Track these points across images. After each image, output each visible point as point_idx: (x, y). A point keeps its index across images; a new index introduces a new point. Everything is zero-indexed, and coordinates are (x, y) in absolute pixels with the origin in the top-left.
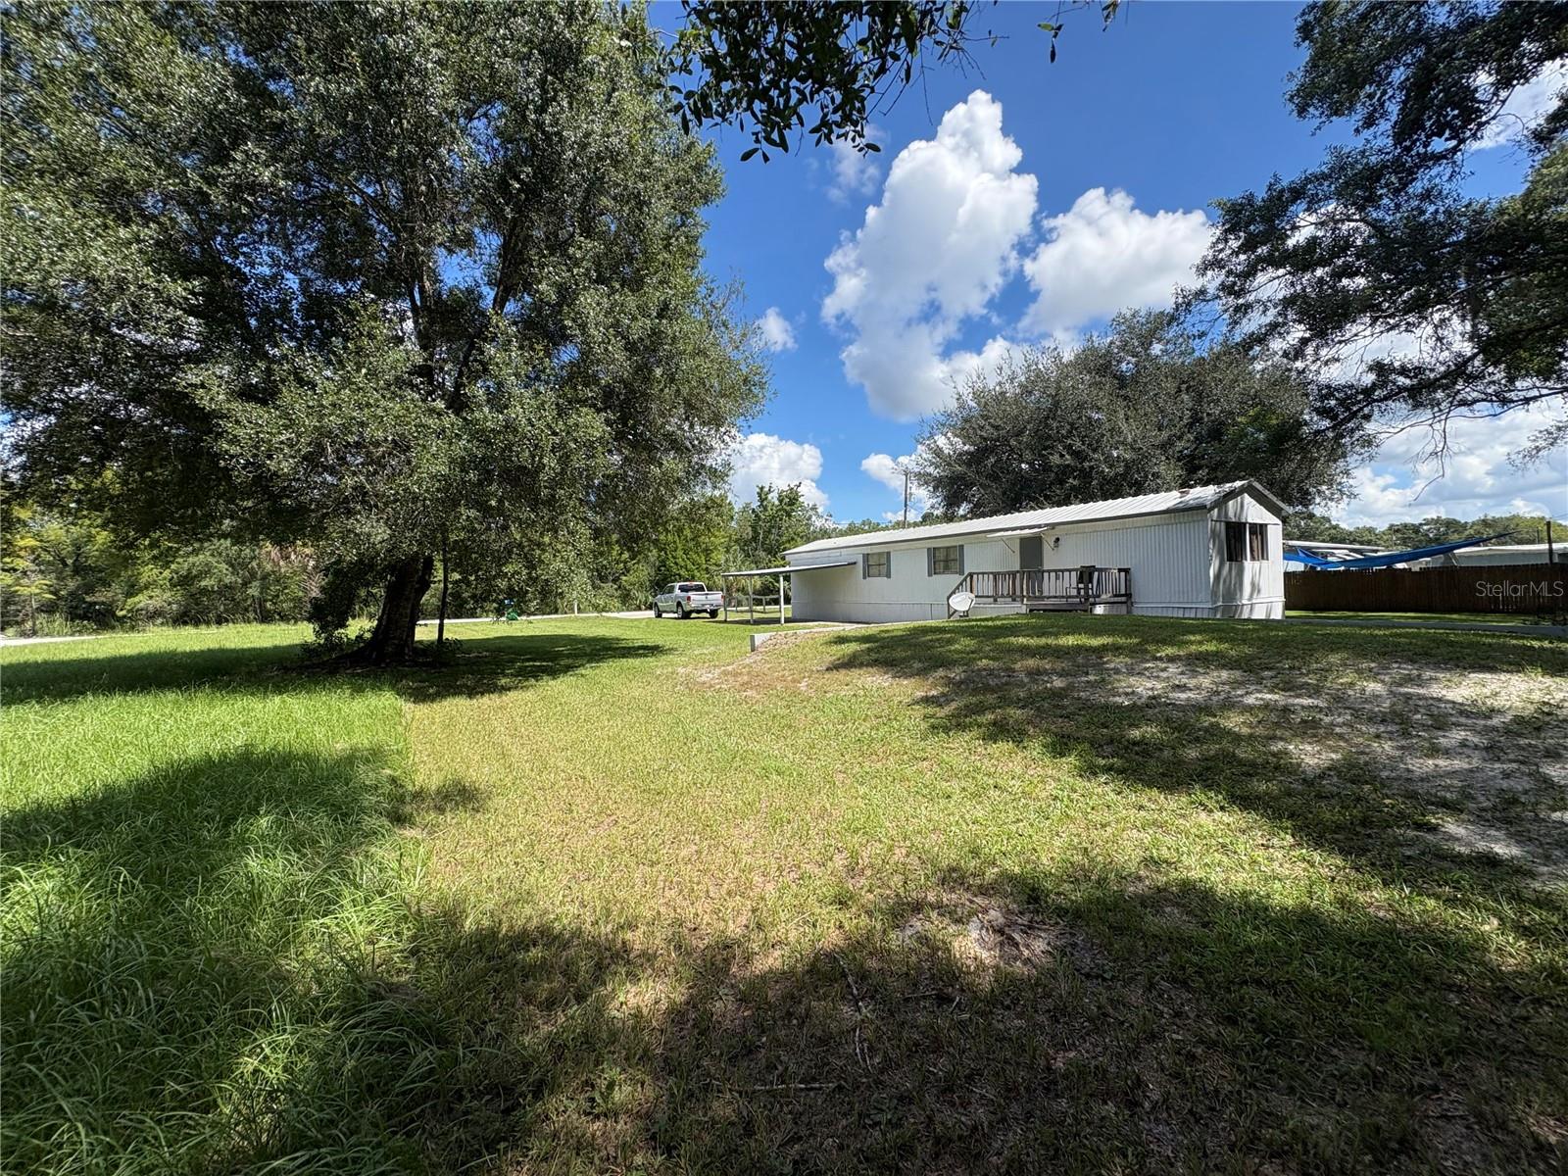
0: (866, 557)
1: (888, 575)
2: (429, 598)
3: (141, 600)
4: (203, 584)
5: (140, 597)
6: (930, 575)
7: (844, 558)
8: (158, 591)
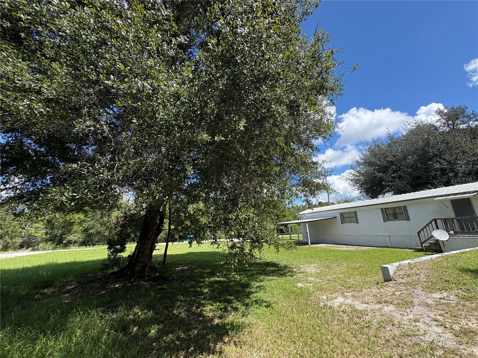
0: (342, 214)
1: (357, 222)
2: (162, 235)
3: (72, 237)
4: (91, 231)
5: (71, 236)
6: (385, 221)
7: (330, 215)
8: (77, 234)
